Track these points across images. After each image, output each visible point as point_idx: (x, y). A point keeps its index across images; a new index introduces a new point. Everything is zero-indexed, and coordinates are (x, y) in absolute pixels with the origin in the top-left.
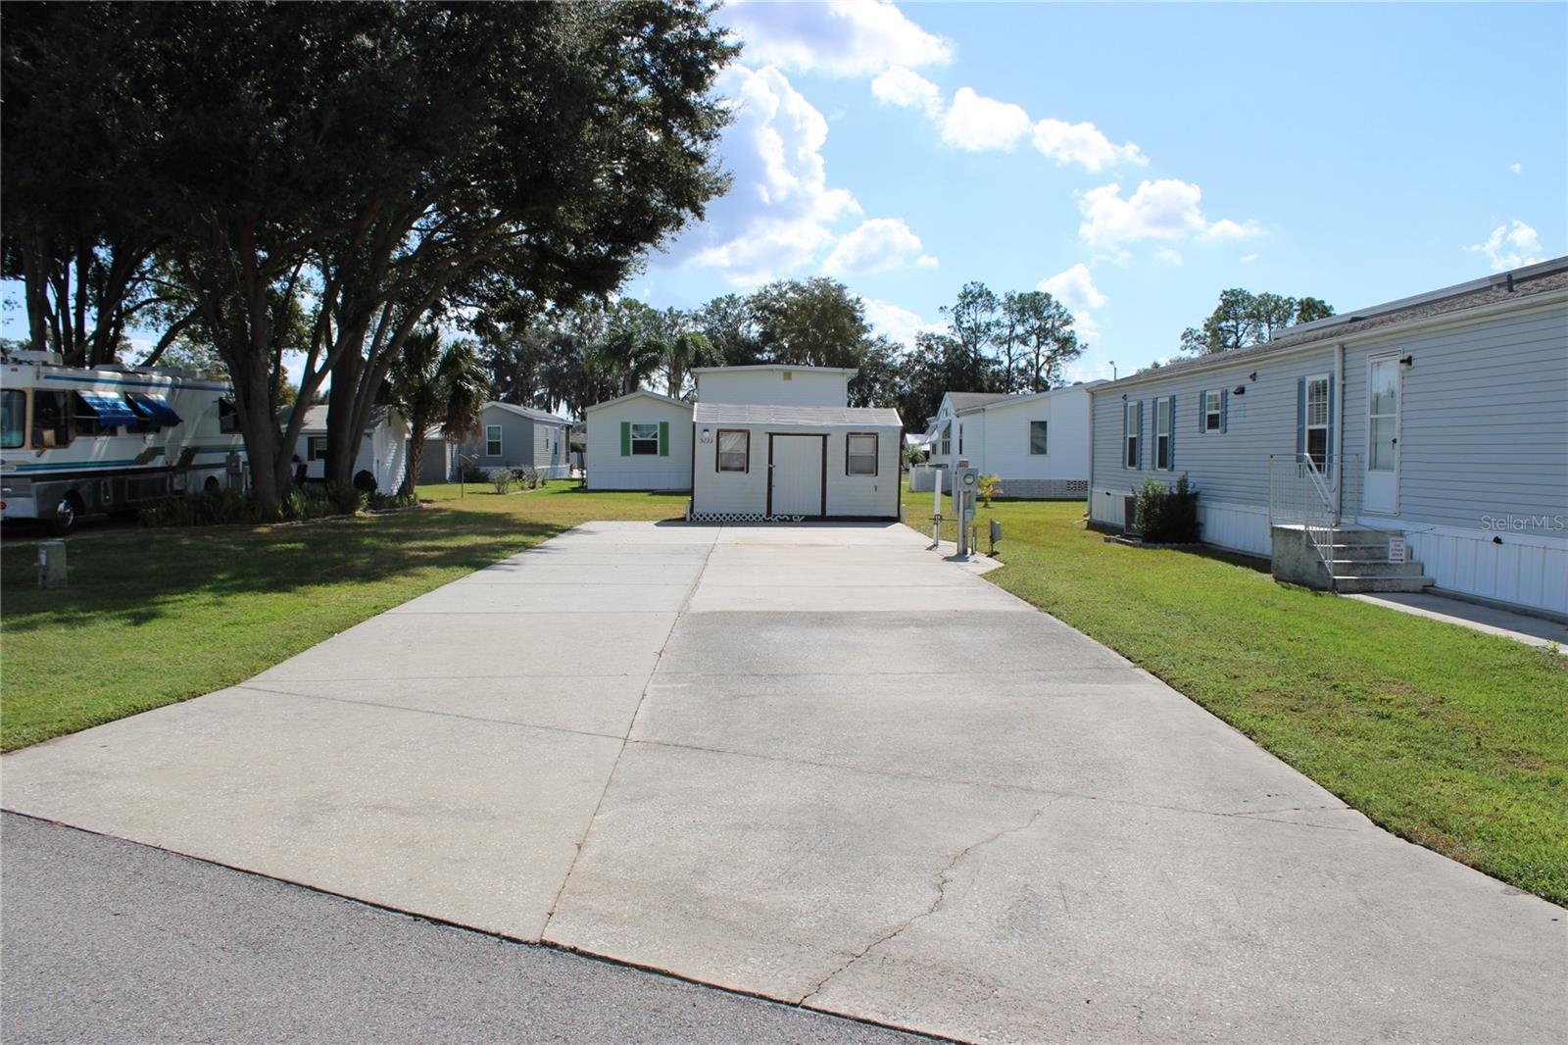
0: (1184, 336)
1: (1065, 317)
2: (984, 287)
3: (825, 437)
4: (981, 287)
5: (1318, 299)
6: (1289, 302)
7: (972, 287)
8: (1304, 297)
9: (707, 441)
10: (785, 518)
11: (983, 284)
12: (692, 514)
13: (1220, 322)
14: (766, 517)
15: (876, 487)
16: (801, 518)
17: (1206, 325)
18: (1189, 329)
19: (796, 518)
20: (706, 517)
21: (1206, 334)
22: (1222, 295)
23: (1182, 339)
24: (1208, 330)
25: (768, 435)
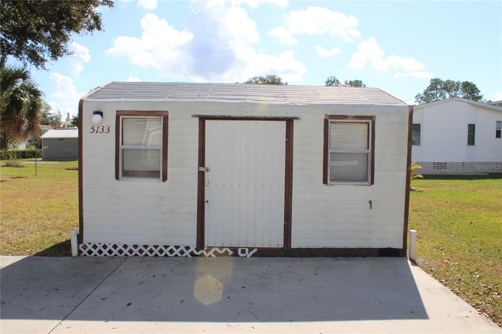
0: (416, 97)
2: (336, 79)
3: (290, 122)
4: (335, 78)
5: (470, 82)
6: (458, 84)
7: (331, 79)
8: (464, 81)
9: (100, 130)
10: (226, 252)
11: (335, 77)
12: (81, 245)
13: (431, 91)
14: (196, 253)
15: (370, 202)
16: (252, 253)
17: (424, 93)
18: (418, 94)
19: (243, 252)
20: (103, 249)
21: (424, 96)
22: (431, 81)
23: (415, 98)
24: (425, 95)
25: (197, 120)
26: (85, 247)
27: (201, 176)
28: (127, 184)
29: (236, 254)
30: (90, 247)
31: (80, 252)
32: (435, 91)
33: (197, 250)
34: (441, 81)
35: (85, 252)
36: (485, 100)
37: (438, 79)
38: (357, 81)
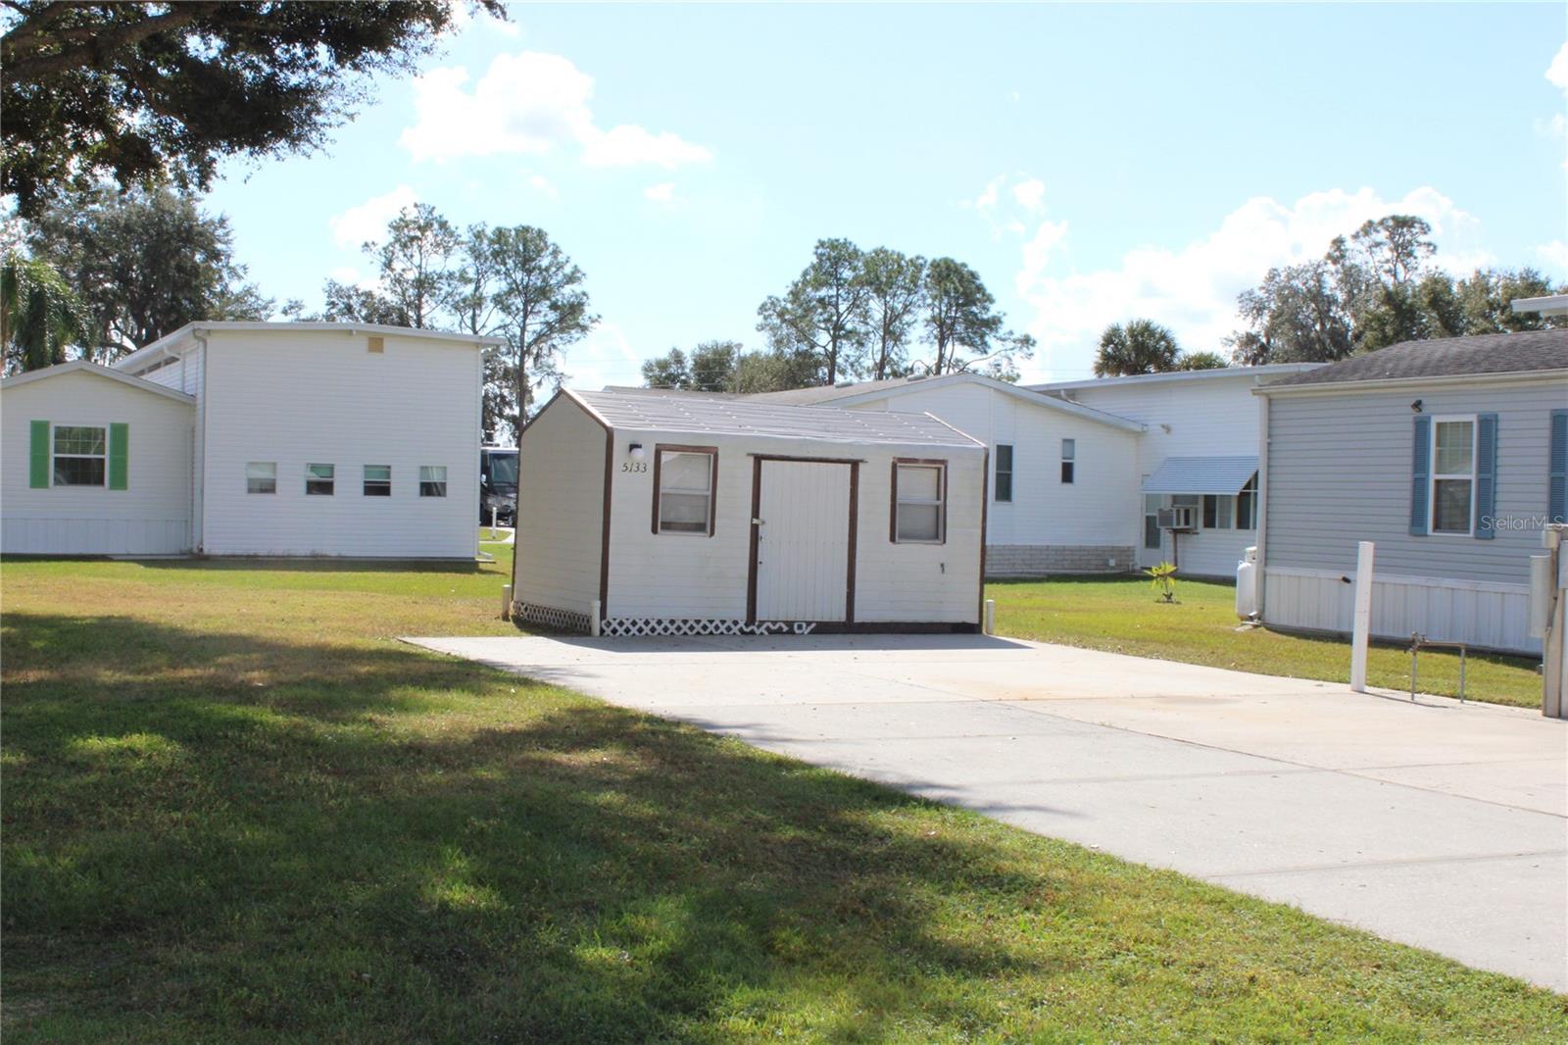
0: (763, 308)
1: (568, 270)
2: (436, 214)
3: (855, 464)
4: (431, 213)
5: (959, 260)
6: (916, 265)
7: (416, 212)
8: (939, 256)
9: (635, 468)
10: (781, 628)
11: (434, 208)
12: (604, 622)
13: (817, 290)
14: (745, 629)
15: (942, 565)
16: (809, 629)
17: (791, 292)
18: (770, 298)
19: (800, 627)
20: (631, 627)
21: (789, 306)
22: (817, 248)
23: (759, 314)
24: (793, 302)
25: (751, 460)
26: (609, 624)
27: (755, 529)
28: (669, 540)
29: (791, 632)
30: (615, 624)
31: (602, 631)
32: (833, 292)
33: (747, 625)
34: (856, 251)
35: (608, 631)
36: (1011, 333)
37: (842, 241)
38: (526, 229)
